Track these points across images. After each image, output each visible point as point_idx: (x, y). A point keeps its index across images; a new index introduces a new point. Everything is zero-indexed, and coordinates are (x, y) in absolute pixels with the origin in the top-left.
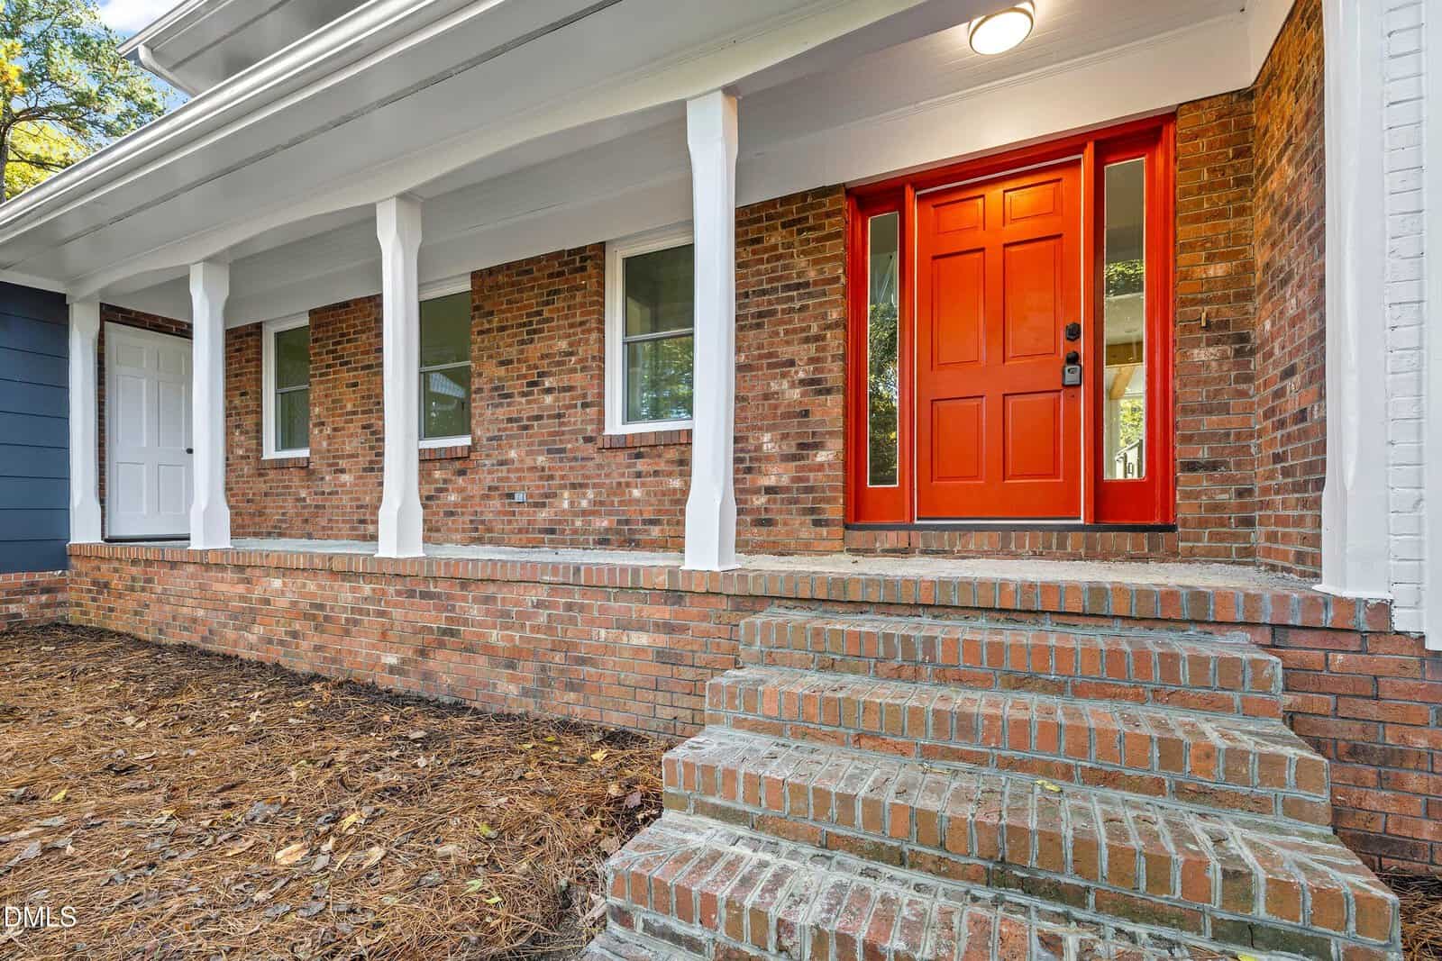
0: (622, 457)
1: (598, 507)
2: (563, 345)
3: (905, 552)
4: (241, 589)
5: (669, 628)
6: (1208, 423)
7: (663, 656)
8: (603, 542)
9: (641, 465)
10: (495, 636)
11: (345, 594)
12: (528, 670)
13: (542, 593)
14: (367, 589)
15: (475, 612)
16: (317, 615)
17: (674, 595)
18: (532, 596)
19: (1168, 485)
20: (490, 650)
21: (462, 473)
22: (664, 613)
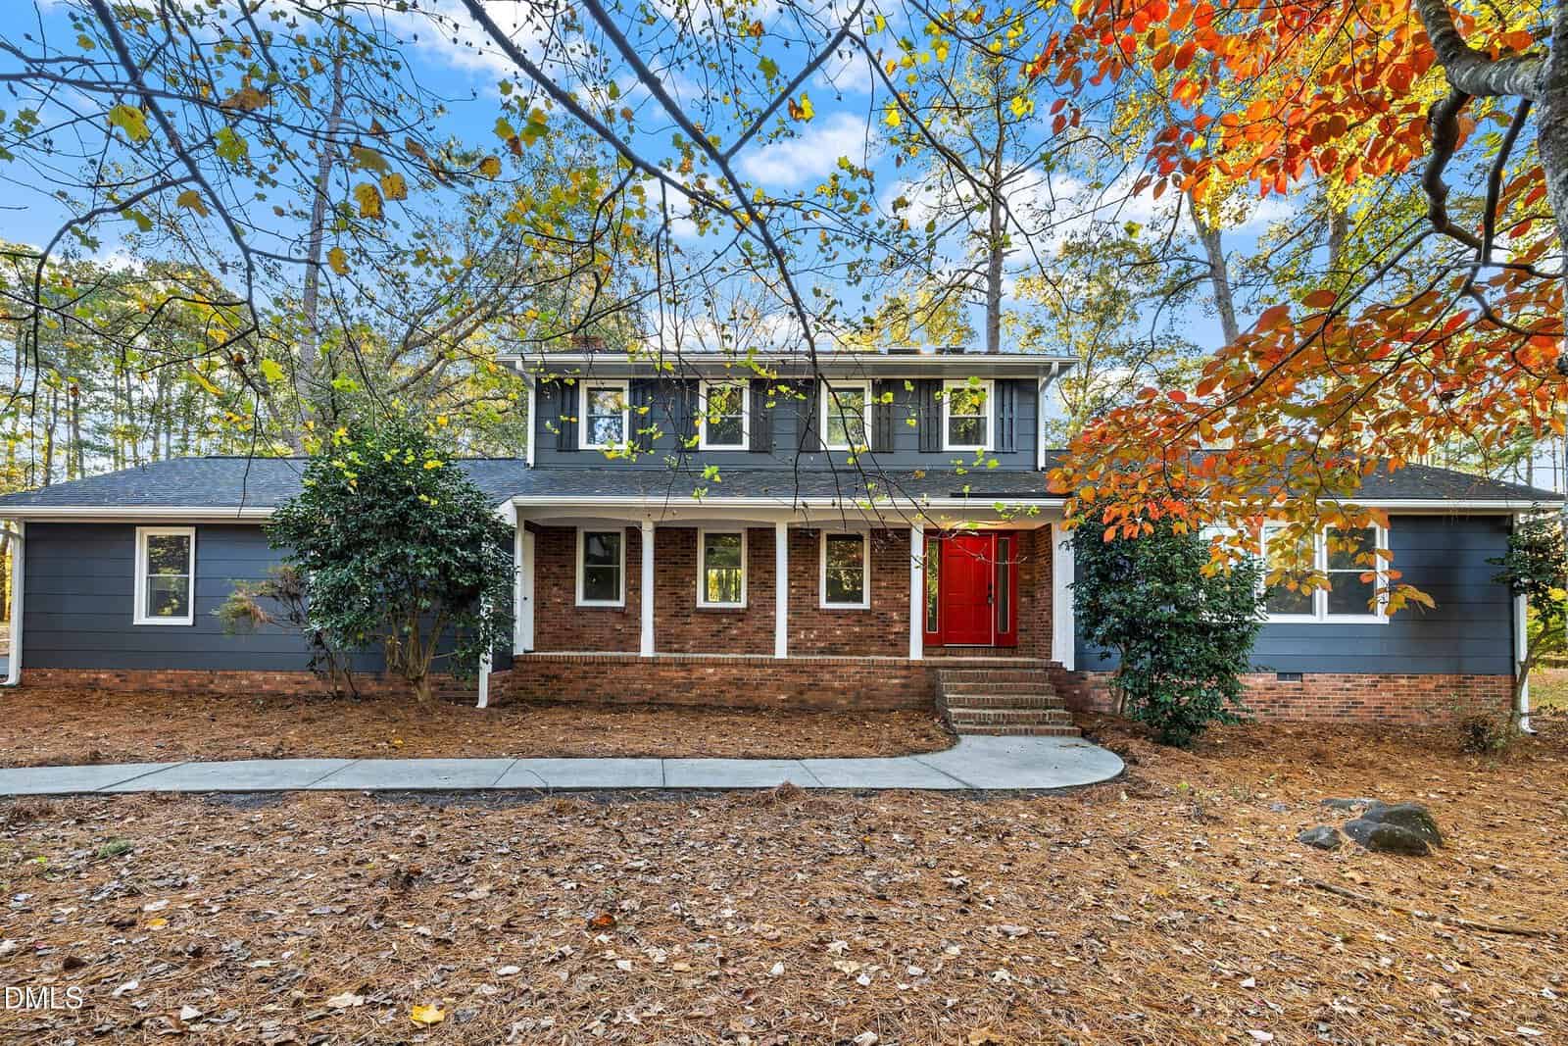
0: (831, 618)
1: (818, 638)
2: (802, 568)
3: (944, 655)
4: (683, 674)
5: (905, 677)
6: (1025, 618)
7: (904, 686)
8: (822, 652)
9: (841, 621)
10: (836, 684)
11: (757, 673)
12: (851, 695)
13: (858, 669)
14: (770, 671)
15: (827, 676)
16: (739, 683)
17: (907, 667)
18: (853, 670)
19: (1015, 635)
20: (833, 689)
21: (741, 620)
22: (904, 673)
